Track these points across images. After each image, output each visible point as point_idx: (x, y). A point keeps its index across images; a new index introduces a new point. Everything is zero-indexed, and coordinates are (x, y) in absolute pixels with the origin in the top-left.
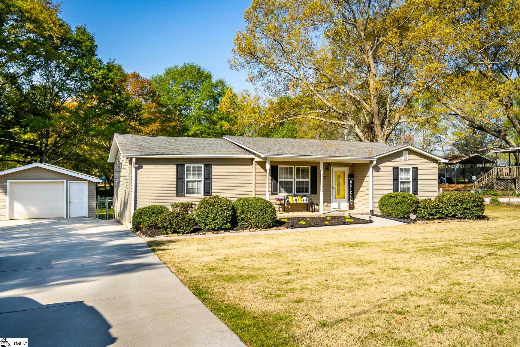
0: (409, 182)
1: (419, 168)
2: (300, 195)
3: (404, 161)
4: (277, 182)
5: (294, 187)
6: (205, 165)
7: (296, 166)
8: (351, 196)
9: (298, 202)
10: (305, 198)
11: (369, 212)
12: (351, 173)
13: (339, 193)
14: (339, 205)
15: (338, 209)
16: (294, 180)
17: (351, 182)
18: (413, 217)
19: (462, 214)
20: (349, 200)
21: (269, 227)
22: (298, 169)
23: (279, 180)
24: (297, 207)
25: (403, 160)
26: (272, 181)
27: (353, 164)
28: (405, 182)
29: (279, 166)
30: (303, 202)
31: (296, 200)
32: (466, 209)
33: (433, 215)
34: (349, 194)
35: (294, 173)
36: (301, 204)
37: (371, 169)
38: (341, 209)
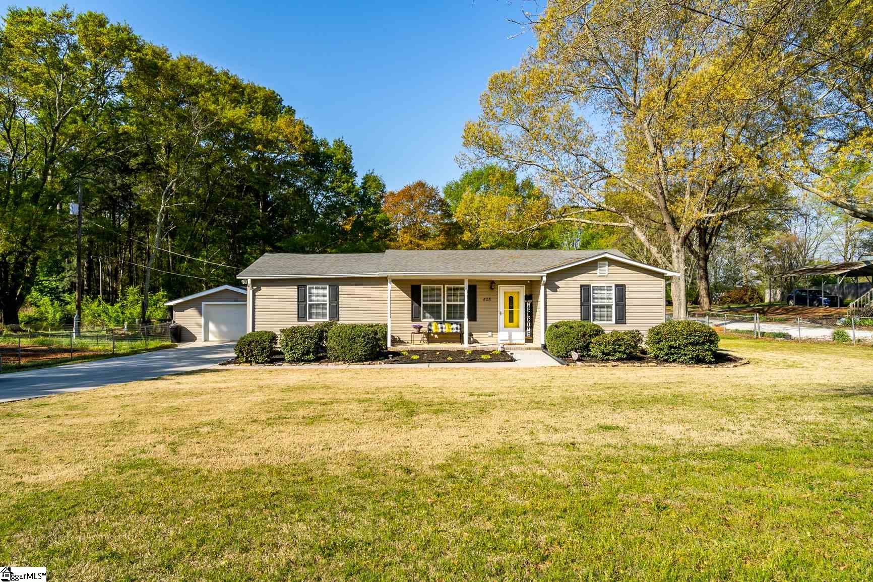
0: (610, 306)
1: (627, 286)
2: (449, 322)
3: (600, 276)
4: (420, 305)
5: (444, 312)
6: (330, 286)
7: (446, 286)
8: (529, 324)
9: (444, 330)
10: (454, 326)
11: (540, 346)
12: (528, 294)
13: (511, 320)
14: (510, 336)
15: (508, 342)
16: (444, 303)
17: (528, 305)
18: (575, 356)
19: (667, 354)
20: (526, 329)
21: (360, 360)
22: (449, 289)
23: (422, 303)
24: (445, 337)
25: (598, 274)
26: (412, 304)
27: (531, 281)
28: (602, 306)
29: (422, 286)
30: (451, 331)
31: (442, 328)
32: (671, 347)
33: (608, 354)
34: (526, 322)
35: (444, 294)
36: (449, 333)
37: (542, 288)
38: (514, 342)
